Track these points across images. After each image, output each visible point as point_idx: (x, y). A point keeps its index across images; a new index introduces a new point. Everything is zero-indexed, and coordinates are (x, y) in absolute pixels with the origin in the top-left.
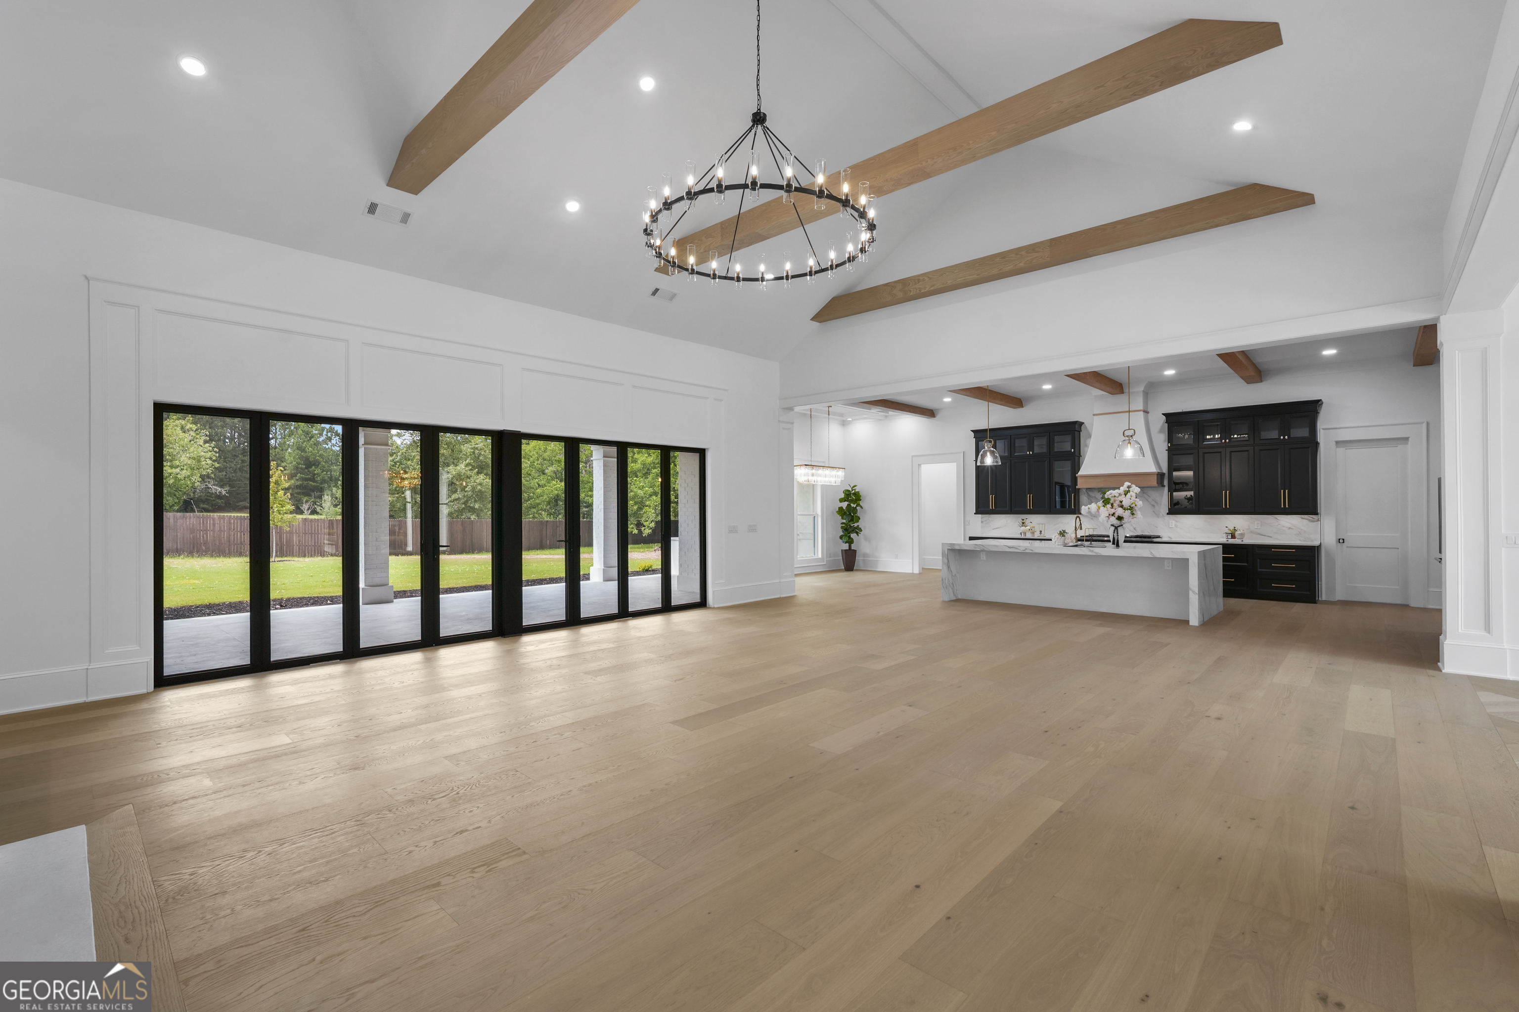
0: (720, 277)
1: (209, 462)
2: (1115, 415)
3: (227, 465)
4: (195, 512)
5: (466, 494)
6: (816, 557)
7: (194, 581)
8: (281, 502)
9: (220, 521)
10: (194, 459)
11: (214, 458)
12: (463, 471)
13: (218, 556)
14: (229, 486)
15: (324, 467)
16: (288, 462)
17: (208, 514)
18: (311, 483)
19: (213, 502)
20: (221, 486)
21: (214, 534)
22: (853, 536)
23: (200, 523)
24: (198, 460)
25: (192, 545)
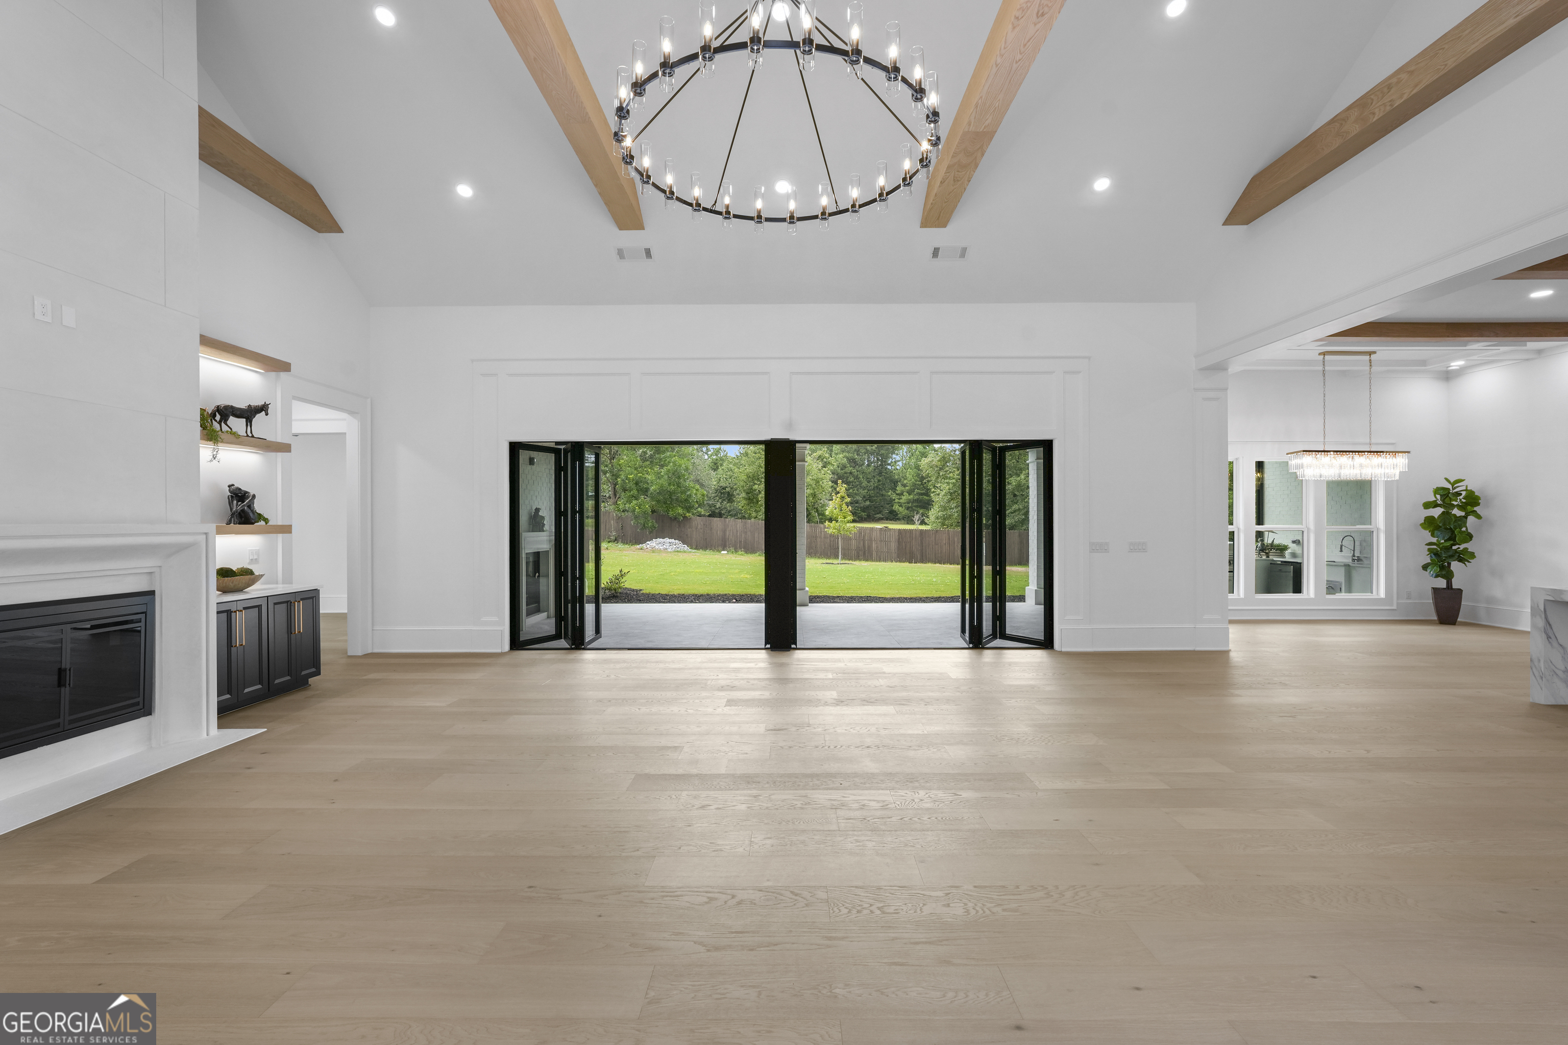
6: (1374, 596)
16: (908, 479)
18: (925, 497)
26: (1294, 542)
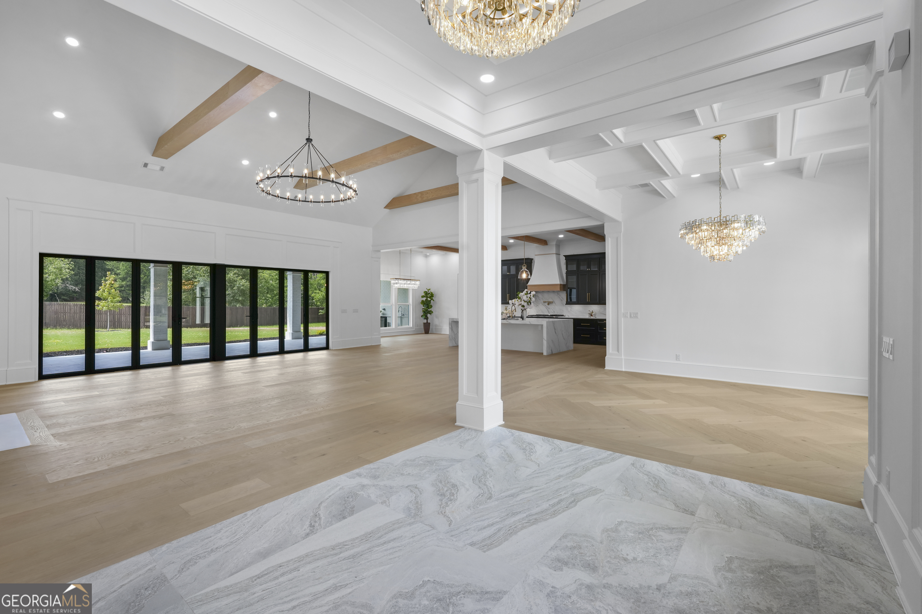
0: (302, 201)
1: (68, 271)
2: (546, 255)
3: (80, 271)
4: (58, 301)
5: (234, 291)
6: (409, 326)
7: (57, 341)
8: (113, 296)
9: (74, 307)
10: (58, 268)
11: (71, 268)
12: (232, 278)
13: (72, 329)
14: (81, 285)
15: (146, 273)
17: (67, 303)
19: (71, 295)
20: (76, 285)
21: (70, 316)
22: (429, 315)
23: (61, 308)
24: (60, 269)
25: (55, 322)
26: (383, 309)
